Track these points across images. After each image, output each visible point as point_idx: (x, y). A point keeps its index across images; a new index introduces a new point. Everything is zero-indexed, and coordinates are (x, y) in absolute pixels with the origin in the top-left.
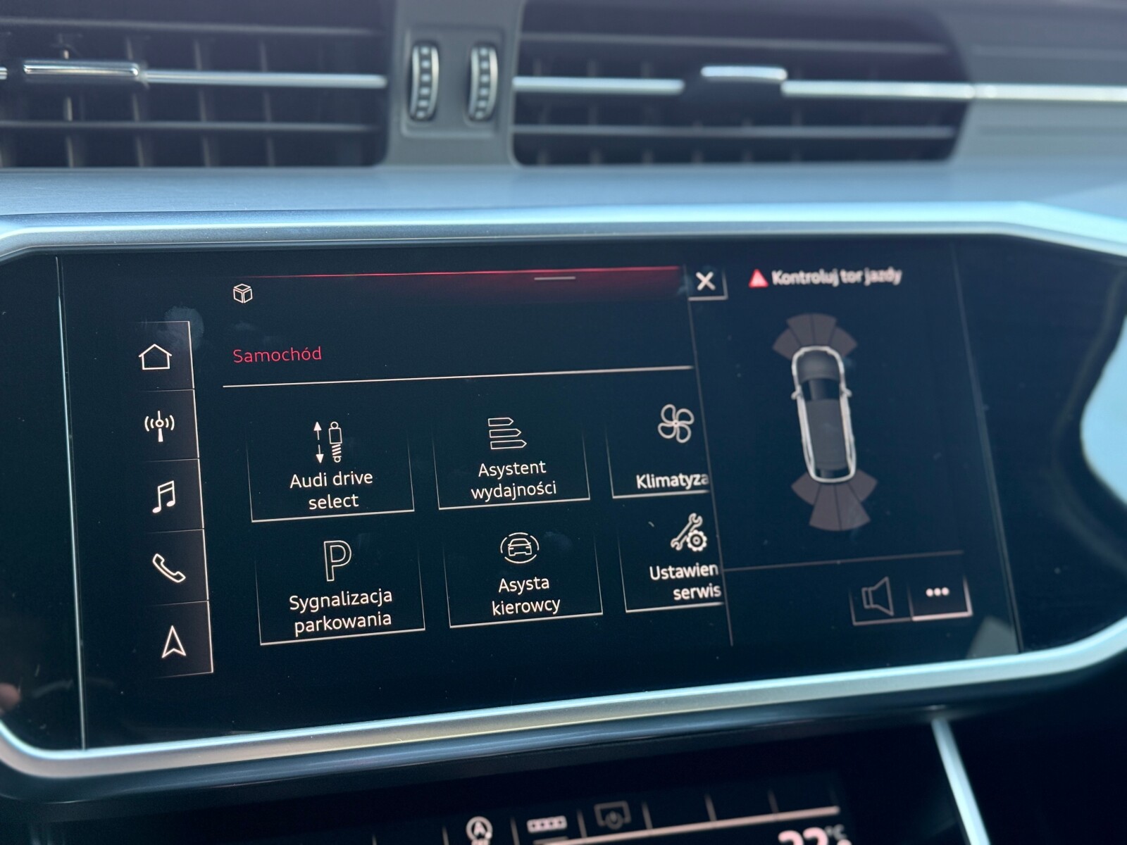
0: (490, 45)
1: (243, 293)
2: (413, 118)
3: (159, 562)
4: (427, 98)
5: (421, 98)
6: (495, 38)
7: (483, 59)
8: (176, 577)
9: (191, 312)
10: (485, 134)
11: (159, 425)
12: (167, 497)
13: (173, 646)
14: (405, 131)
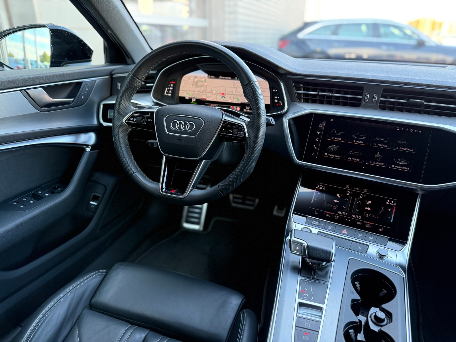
0: (377, 94)
1: (332, 120)
2: (365, 102)
3: (314, 146)
4: (367, 100)
5: (366, 100)
6: (378, 93)
7: (375, 95)
8: (316, 148)
9: (325, 121)
10: (375, 105)
11: (319, 132)
12: (317, 140)
13: (313, 155)
14: (363, 103)
